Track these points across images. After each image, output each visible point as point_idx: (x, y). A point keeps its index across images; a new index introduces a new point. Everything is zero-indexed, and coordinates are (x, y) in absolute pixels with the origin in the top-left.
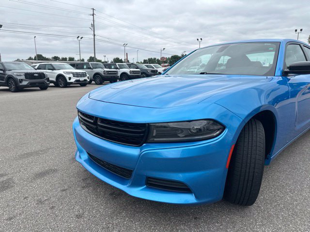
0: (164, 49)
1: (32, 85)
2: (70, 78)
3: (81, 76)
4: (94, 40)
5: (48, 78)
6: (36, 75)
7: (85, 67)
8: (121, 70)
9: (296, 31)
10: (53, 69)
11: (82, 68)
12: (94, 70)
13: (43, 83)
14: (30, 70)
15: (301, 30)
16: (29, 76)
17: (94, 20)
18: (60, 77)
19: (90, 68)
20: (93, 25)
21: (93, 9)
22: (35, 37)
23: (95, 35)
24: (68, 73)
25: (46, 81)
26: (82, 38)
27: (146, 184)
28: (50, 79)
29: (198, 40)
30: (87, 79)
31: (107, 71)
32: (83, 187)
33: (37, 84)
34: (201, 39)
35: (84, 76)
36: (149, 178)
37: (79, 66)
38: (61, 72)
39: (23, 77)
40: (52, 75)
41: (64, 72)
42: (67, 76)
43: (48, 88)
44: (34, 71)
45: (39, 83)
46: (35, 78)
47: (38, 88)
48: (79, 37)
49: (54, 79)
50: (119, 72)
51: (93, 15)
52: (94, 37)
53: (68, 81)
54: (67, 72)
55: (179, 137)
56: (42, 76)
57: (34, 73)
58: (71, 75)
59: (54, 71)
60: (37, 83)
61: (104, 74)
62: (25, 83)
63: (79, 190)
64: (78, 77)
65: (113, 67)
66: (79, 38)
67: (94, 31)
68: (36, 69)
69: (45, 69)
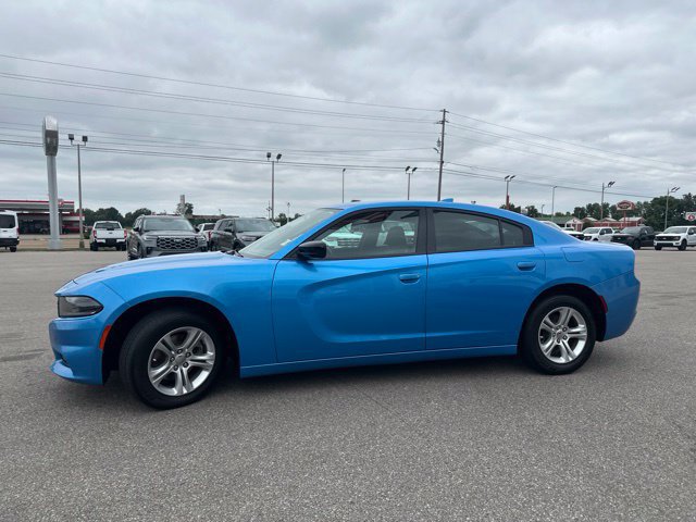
4: (441, 172)
17: (443, 133)
20: (441, 143)
23: (442, 162)
48: (408, 168)
51: (443, 122)
52: (441, 166)
66: (410, 170)
67: (442, 154)
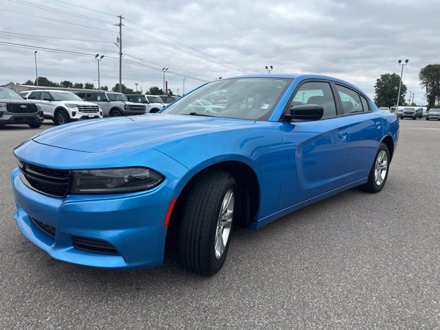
0: (220, 78)
1: (17, 120)
2: (74, 114)
3: (91, 111)
4: (121, 61)
5: (42, 112)
6: (23, 106)
7: (99, 98)
8: (151, 104)
9: (400, 61)
10: (51, 99)
11: (95, 100)
12: (112, 103)
13: (34, 118)
14: (16, 98)
15: (407, 61)
16: (12, 107)
17: (121, 33)
18: (60, 110)
19: (106, 100)
20: (120, 40)
21: (121, 18)
22: (36, 52)
23: (121, 54)
24: (73, 106)
25: (38, 116)
26: (102, 57)
27: (74, 245)
28: (44, 113)
29: (267, 67)
30: (100, 115)
31: (129, 105)
32: (18, 252)
33: (24, 120)
34: (272, 67)
35: (95, 111)
36: (77, 237)
37: (92, 97)
38: (62, 104)
39: (4, 109)
40: (48, 108)
41: (66, 104)
42: (70, 110)
43: (42, 126)
44: (22, 101)
45: (28, 118)
46: (23, 110)
47: (27, 126)
48: (97, 55)
49: (52, 114)
50: (147, 107)
51: (120, 25)
52: (121, 56)
53: (72, 117)
54: (70, 105)
55: (107, 188)
56: (32, 108)
57: (21, 104)
58: (76, 110)
59: (53, 102)
60: (25, 117)
61: (125, 109)
62: (6, 117)
63: (11, 255)
64: (85, 111)
65: (140, 100)
66: (99, 57)
67: (121, 48)
68: (25, 99)
69: (39, 99)
